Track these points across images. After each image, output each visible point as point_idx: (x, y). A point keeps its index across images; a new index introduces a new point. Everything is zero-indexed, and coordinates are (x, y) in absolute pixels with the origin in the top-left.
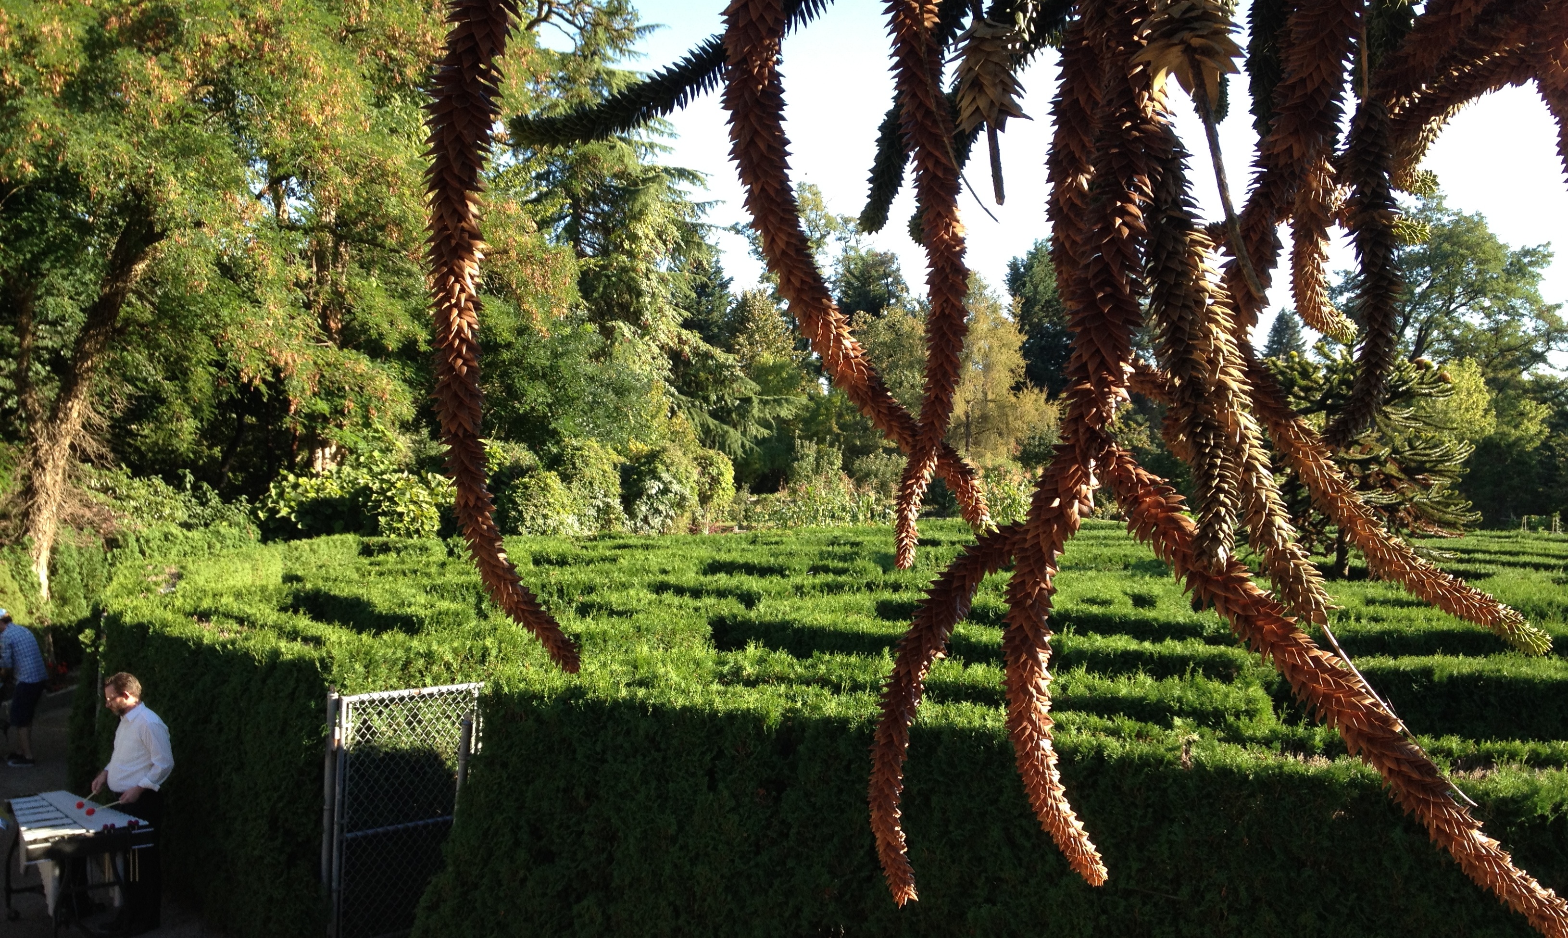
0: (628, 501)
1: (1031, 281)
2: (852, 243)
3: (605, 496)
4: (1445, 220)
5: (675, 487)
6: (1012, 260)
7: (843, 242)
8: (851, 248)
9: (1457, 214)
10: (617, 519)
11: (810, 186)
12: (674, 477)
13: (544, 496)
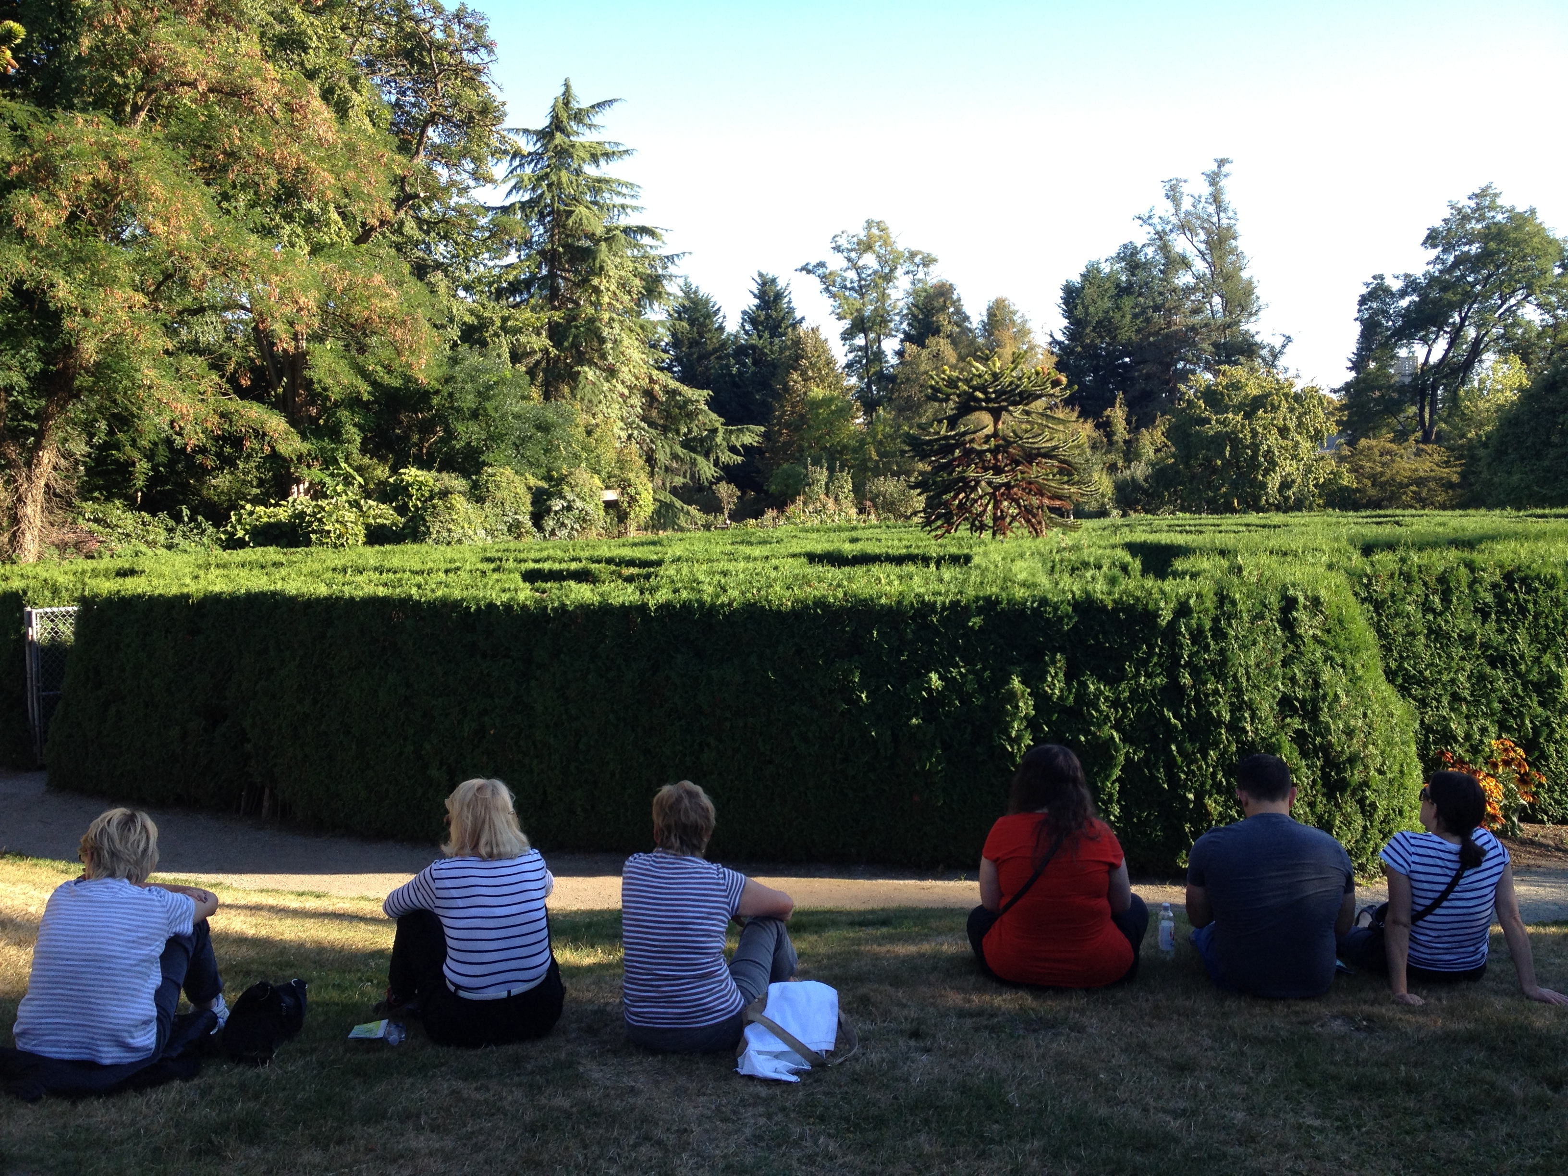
0: (537, 519)
1: (1083, 303)
2: (920, 275)
3: (516, 513)
4: (1500, 217)
5: (579, 504)
6: (1065, 283)
7: (911, 276)
8: (919, 280)
9: (1510, 211)
10: (527, 532)
11: (878, 223)
12: (578, 496)
13: (450, 514)
